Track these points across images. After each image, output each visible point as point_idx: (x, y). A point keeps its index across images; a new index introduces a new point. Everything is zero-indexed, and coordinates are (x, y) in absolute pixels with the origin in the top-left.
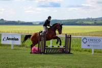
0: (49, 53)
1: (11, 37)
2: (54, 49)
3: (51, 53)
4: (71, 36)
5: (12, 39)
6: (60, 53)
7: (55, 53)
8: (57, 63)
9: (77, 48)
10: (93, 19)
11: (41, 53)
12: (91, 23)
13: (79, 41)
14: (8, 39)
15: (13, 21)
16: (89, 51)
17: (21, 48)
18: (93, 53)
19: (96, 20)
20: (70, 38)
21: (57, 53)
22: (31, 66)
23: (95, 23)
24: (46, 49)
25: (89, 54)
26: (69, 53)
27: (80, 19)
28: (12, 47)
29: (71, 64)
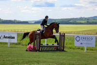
0: (44, 51)
1: (7, 36)
2: (49, 47)
3: (45, 51)
4: (64, 34)
5: (9, 37)
6: (55, 51)
7: (50, 51)
8: (52, 60)
9: (70, 46)
10: (86, 18)
11: (36, 51)
12: (83, 22)
13: (72, 39)
14: (5, 37)
15: (10, 21)
16: (82, 49)
17: (17, 46)
18: (85, 51)
19: (88, 19)
20: (64, 36)
21: (52, 51)
22: (26, 63)
23: (88, 22)
24: (42, 47)
25: (82, 51)
26: (63, 50)
27: (73, 19)
28: (9, 45)
29: (65, 61)
